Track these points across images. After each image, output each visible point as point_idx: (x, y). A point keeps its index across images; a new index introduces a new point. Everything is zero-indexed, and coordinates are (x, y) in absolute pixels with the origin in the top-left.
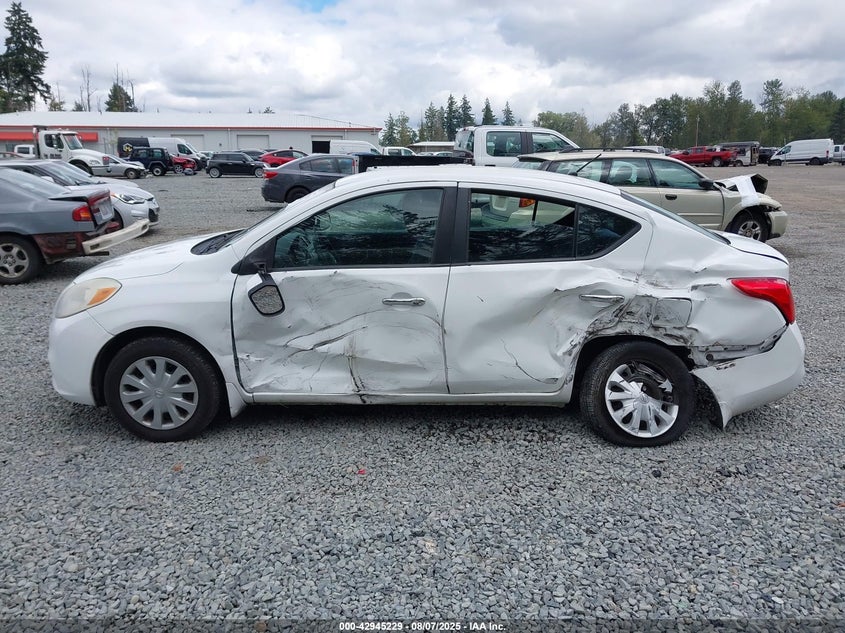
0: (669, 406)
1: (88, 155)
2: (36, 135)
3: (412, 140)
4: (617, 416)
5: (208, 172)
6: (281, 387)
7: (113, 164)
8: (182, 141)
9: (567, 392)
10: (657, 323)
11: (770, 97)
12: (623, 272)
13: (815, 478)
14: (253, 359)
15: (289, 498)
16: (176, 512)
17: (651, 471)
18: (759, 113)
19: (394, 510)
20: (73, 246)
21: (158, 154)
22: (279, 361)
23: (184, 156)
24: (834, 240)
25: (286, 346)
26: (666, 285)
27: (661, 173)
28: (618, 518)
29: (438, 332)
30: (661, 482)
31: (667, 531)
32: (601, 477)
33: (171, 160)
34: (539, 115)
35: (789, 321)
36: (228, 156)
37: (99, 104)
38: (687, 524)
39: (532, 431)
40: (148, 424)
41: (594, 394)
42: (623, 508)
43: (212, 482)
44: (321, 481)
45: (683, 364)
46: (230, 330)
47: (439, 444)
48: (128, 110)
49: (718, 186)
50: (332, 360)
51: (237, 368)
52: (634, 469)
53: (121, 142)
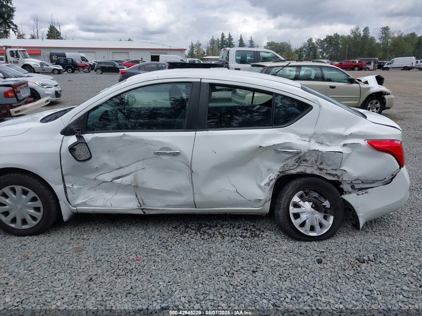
0: (329, 216)
1: (33, 62)
2: (5, 51)
3: (203, 55)
4: (296, 223)
5: (96, 71)
6: (93, 204)
7: (46, 67)
8: (83, 55)
9: (267, 208)
10: (321, 166)
11: (384, 35)
12: (301, 136)
13: (416, 264)
14: (75, 187)
15: (89, 278)
16: (15, 289)
17: (316, 259)
18: (378, 43)
19: (153, 289)
20: (5, 112)
21: (70, 61)
22: (92, 188)
23: (84, 63)
24: (418, 110)
25: (95, 179)
26: (328, 143)
27: (327, 74)
28: (294, 294)
29: (188, 172)
30: (322, 267)
31: (324, 305)
32: (285, 263)
33: (76, 65)
34: (267, 43)
35: (401, 166)
36: (106, 63)
37: (43, 36)
38: (337, 300)
39: (247, 229)
40: (13, 225)
41: (283, 209)
42: (297, 287)
43: (44, 266)
44: (112, 265)
45: (337, 191)
46: (60, 170)
47: (190, 238)
48: (58, 39)
49: (357, 81)
50: (124, 188)
51: (66, 192)
52: (306, 257)
53: (51, 55)
